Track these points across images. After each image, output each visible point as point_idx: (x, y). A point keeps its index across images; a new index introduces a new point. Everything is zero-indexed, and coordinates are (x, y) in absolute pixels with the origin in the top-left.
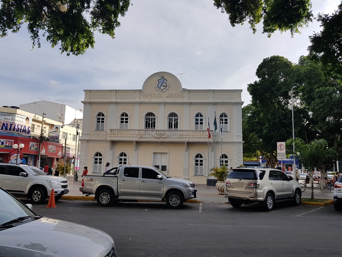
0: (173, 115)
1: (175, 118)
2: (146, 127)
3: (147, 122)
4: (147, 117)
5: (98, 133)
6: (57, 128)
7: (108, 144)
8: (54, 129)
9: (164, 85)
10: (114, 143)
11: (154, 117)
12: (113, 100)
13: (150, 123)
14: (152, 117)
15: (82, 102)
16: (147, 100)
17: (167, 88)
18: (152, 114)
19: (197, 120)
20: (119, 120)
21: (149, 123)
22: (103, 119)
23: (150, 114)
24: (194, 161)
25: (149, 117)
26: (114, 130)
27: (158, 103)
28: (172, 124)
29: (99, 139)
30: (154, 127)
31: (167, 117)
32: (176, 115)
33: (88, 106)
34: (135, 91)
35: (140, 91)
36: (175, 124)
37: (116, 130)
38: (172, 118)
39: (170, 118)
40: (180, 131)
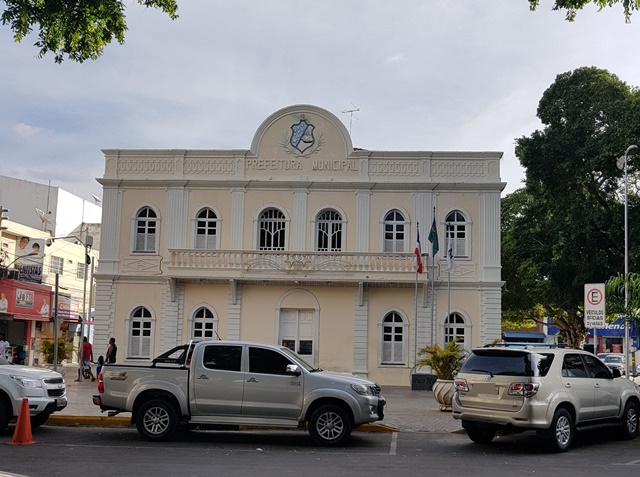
0: (328, 214)
1: (335, 222)
2: (262, 244)
3: (263, 232)
4: (265, 220)
5: (141, 258)
6: (36, 245)
7: (167, 288)
8: (29, 249)
9: (306, 138)
10: (180, 284)
11: (281, 220)
12: (178, 176)
13: (273, 234)
14: (278, 220)
15: (99, 180)
16: (264, 178)
17: (315, 146)
18: (278, 214)
19: (389, 228)
20: (194, 227)
21: (269, 236)
22: (152, 224)
23: (271, 211)
24: (381, 329)
25: (268, 220)
26: (179, 251)
27: (291, 186)
28: (326, 237)
29: (143, 274)
30: (282, 244)
31: (314, 219)
32: (337, 216)
33: (115, 191)
34: (234, 153)
35: (246, 153)
36: (334, 237)
37: (185, 251)
38: (325, 221)
39: (322, 221)
40: (346, 255)
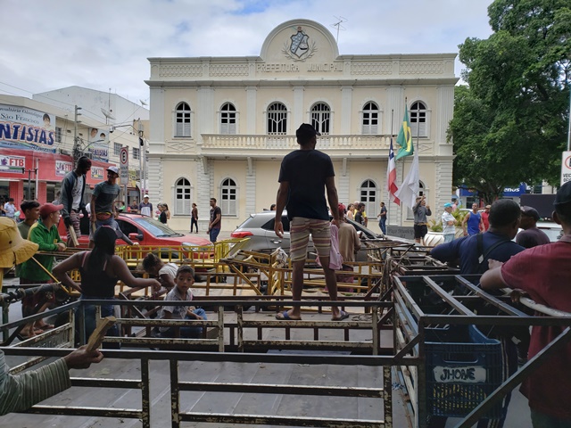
0: (321, 107)
1: (324, 112)
2: (270, 130)
3: (270, 121)
4: (271, 112)
5: (181, 141)
6: (103, 134)
7: (201, 164)
8: (98, 137)
9: (303, 46)
10: (210, 161)
11: (284, 112)
12: (206, 78)
13: (277, 123)
14: (281, 112)
15: (147, 82)
16: (270, 78)
17: (309, 52)
18: (282, 107)
19: (366, 115)
20: (219, 118)
21: (275, 124)
22: (187, 115)
23: (276, 105)
24: (359, 193)
25: (274, 112)
26: (208, 135)
27: (291, 85)
28: (318, 124)
29: (181, 154)
30: (285, 130)
31: (309, 110)
32: (326, 107)
33: (159, 91)
34: (247, 60)
35: (256, 60)
36: (323, 124)
37: (212, 136)
38: (317, 112)
39: (315, 112)
40: (334, 137)
